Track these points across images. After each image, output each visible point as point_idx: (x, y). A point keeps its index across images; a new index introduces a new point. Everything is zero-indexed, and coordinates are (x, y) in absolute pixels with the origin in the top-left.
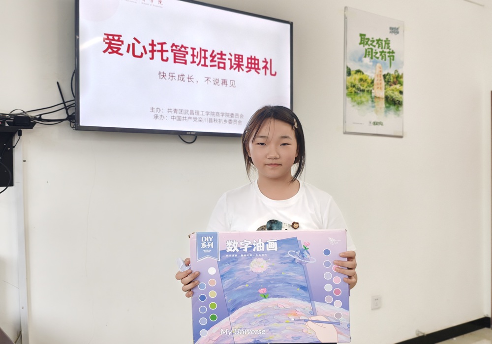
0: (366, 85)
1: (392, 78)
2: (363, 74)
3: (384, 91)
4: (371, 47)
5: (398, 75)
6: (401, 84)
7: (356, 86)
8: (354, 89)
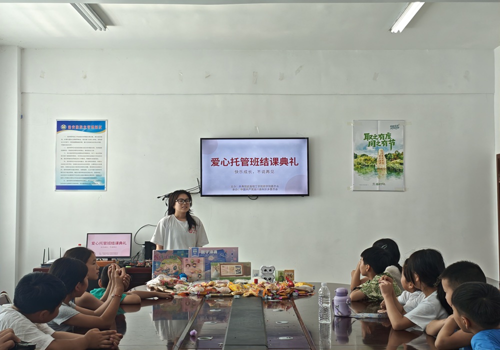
0: (370, 162)
1: (393, 156)
2: (367, 156)
3: (386, 164)
4: (374, 139)
5: (399, 153)
6: (402, 159)
7: (362, 164)
8: (360, 165)
